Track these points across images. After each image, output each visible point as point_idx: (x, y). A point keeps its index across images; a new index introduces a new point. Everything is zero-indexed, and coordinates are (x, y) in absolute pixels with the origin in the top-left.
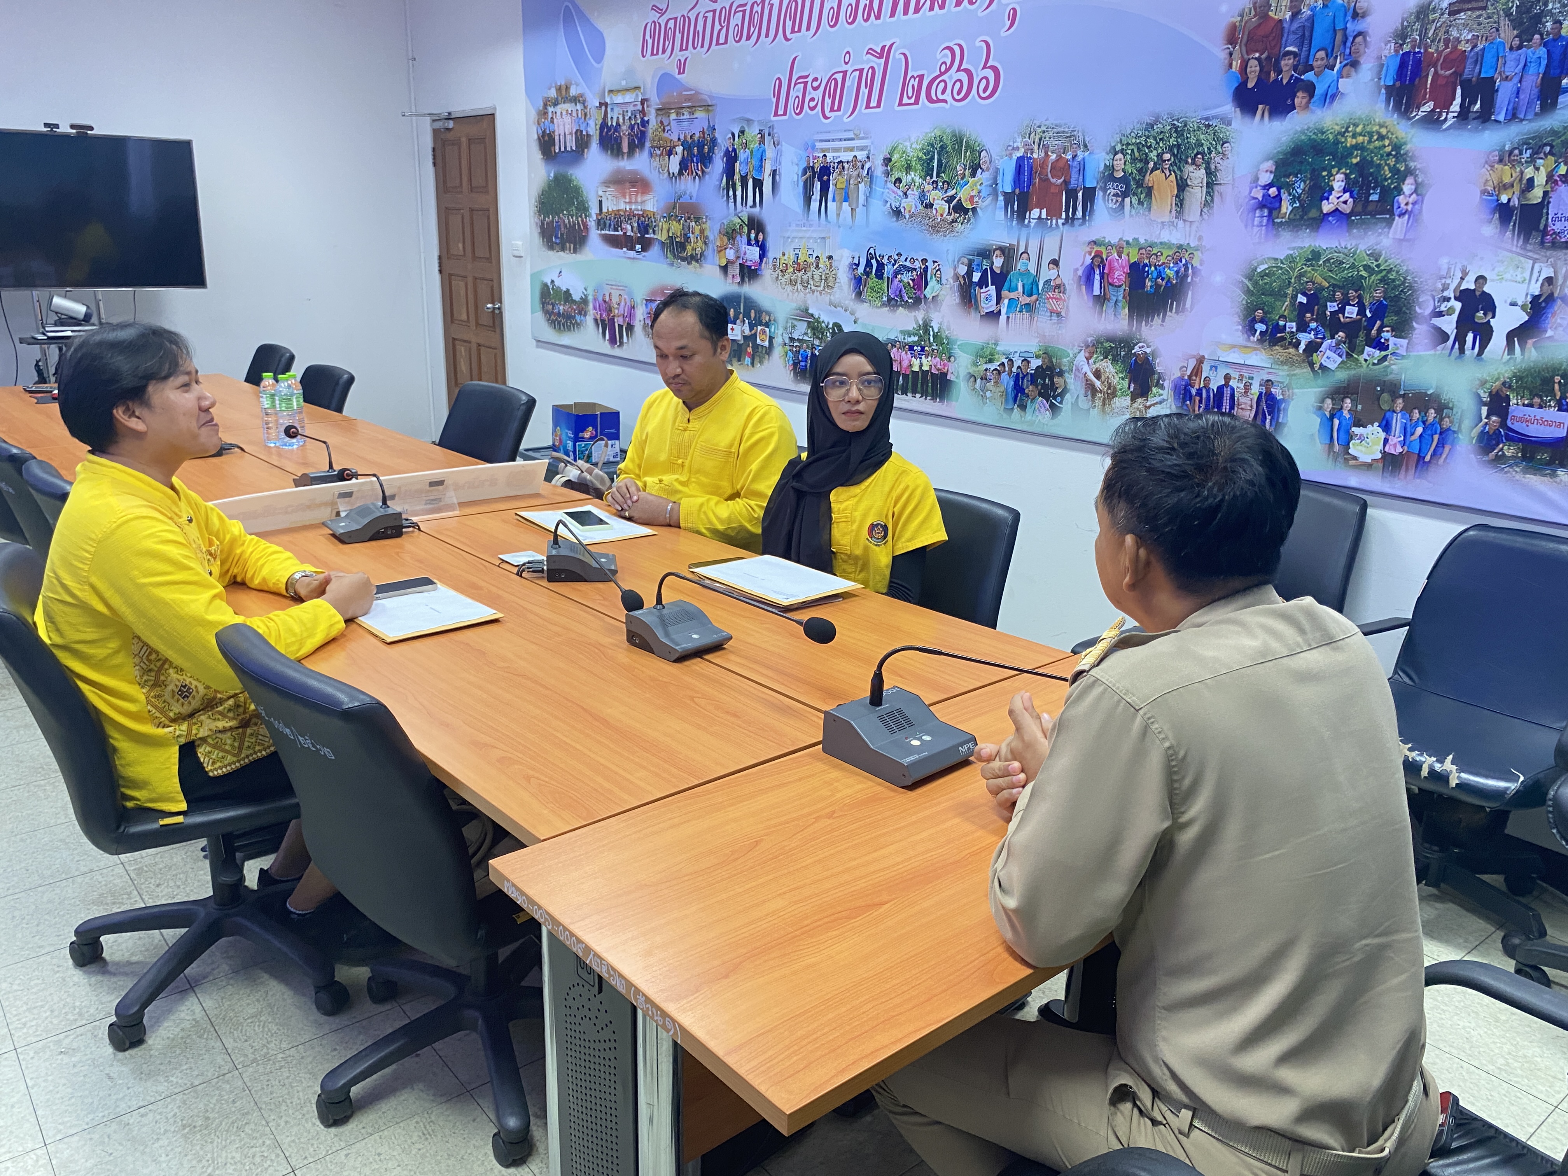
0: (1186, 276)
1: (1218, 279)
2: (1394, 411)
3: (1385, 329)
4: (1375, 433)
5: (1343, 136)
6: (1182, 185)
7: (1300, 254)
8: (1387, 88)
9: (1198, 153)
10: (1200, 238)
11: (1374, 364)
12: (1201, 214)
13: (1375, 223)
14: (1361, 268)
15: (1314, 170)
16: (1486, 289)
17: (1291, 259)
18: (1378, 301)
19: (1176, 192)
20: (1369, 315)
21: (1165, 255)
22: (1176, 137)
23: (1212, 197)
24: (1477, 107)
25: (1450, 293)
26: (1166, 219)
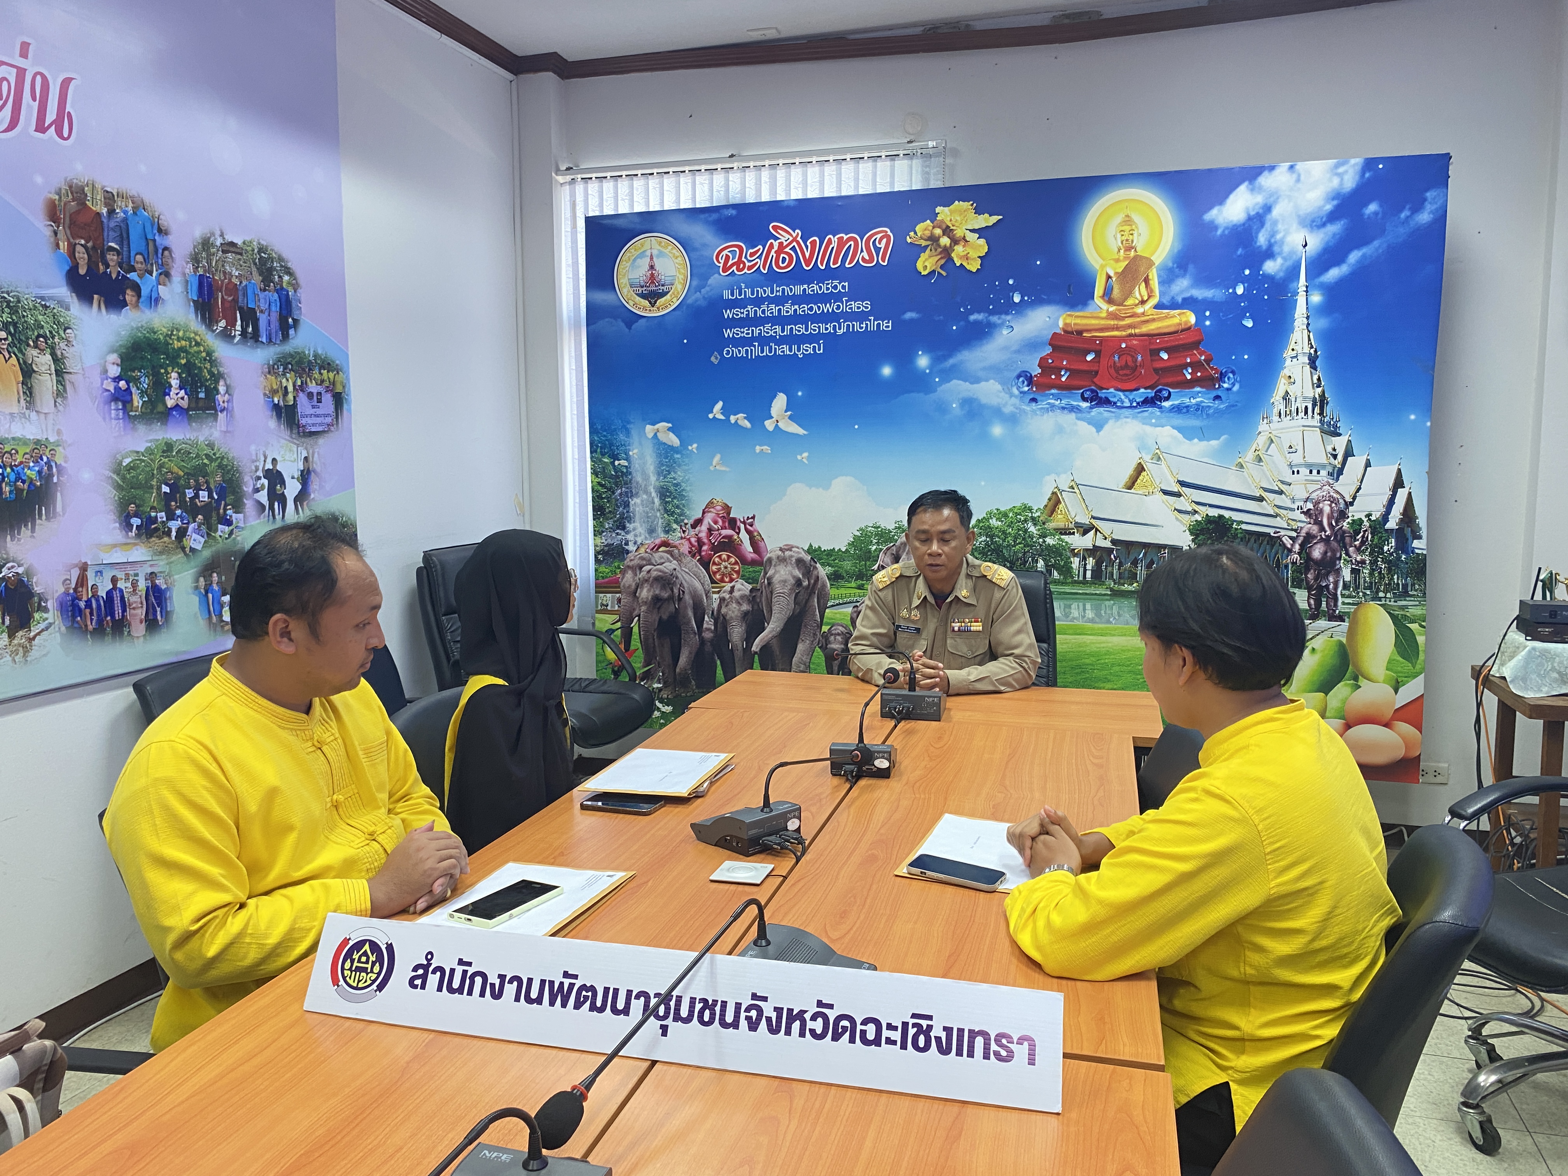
0: (51, 475)
1: (86, 476)
3: (228, 508)
5: (170, 338)
6: (28, 372)
7: (157, 446)
8: (194, 301)
9: (39, 336)
10: (59, 432)
11: (226, 539)
12: (55, 406)
13: (207, 418)
14: (204, 457)
15: (153, 367)
16: (279, 468)
17: (150, 451)
18: (219, 484)
19: (21, 379)
20: (216, 497)
21: (21, 453)
22: (9, 313)
23: (64, 386)
24: (250, 329)
25: (260, 473)
26: (15, 410)
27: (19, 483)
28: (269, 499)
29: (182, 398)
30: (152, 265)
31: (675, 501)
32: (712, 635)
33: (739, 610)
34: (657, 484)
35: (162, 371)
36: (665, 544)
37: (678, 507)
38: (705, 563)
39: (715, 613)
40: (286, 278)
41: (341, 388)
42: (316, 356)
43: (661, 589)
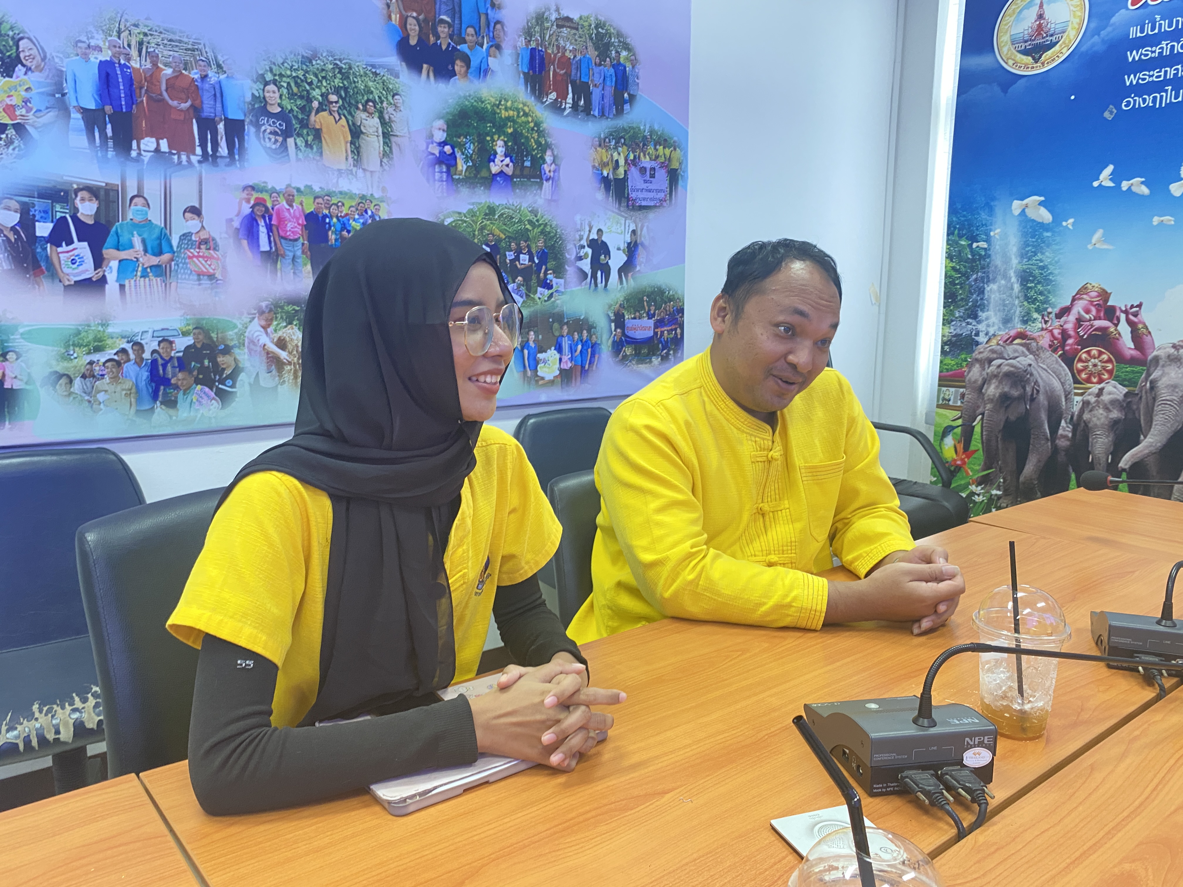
2: (563, 336)
3: (549, 272)
4: (553, 355)
5: (498, 107)
6: (356, 133)
7: (479, 209)
8: (524, 73)
9: (368, 101)
10: (384, 189)
11: (545, 301)
12: (381, 165)
13: (531, 186)
14: (526, 223)
15: (479, 135)
16: (604, 238)
17: (472, 213)
18: (541, 249)
19: (349, 138)
20: (537, 261)
21: (347, 206)
22: (341, 79)
23: (391, 148)
24: (582, 102)
25: (584, 242)
26: (343, 166)
27: (345, 233)
28: (591, 268)
29: (507, 165)
30: (483, 37)
31: (1039, 287)
32: (1068, 443)
33: (1107, 417)
34: (1019, 267)
35: (488, 138)
36: (1021, 335)
37: (1041, 293)
38: (1069, 360)
39: (1075, 418)
40: (624, 54)
41: (678, 164)
42: (652, 132)
43: (1011, 387)
